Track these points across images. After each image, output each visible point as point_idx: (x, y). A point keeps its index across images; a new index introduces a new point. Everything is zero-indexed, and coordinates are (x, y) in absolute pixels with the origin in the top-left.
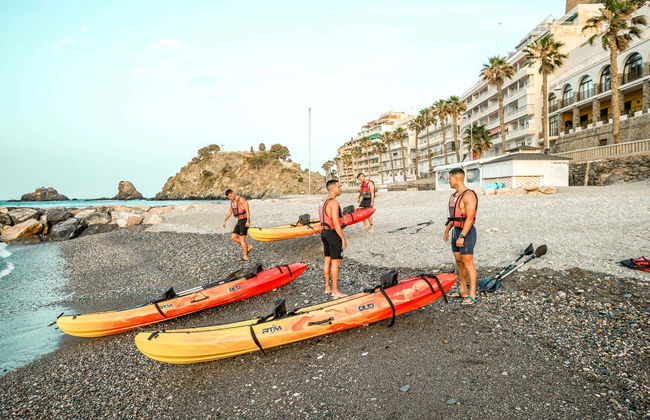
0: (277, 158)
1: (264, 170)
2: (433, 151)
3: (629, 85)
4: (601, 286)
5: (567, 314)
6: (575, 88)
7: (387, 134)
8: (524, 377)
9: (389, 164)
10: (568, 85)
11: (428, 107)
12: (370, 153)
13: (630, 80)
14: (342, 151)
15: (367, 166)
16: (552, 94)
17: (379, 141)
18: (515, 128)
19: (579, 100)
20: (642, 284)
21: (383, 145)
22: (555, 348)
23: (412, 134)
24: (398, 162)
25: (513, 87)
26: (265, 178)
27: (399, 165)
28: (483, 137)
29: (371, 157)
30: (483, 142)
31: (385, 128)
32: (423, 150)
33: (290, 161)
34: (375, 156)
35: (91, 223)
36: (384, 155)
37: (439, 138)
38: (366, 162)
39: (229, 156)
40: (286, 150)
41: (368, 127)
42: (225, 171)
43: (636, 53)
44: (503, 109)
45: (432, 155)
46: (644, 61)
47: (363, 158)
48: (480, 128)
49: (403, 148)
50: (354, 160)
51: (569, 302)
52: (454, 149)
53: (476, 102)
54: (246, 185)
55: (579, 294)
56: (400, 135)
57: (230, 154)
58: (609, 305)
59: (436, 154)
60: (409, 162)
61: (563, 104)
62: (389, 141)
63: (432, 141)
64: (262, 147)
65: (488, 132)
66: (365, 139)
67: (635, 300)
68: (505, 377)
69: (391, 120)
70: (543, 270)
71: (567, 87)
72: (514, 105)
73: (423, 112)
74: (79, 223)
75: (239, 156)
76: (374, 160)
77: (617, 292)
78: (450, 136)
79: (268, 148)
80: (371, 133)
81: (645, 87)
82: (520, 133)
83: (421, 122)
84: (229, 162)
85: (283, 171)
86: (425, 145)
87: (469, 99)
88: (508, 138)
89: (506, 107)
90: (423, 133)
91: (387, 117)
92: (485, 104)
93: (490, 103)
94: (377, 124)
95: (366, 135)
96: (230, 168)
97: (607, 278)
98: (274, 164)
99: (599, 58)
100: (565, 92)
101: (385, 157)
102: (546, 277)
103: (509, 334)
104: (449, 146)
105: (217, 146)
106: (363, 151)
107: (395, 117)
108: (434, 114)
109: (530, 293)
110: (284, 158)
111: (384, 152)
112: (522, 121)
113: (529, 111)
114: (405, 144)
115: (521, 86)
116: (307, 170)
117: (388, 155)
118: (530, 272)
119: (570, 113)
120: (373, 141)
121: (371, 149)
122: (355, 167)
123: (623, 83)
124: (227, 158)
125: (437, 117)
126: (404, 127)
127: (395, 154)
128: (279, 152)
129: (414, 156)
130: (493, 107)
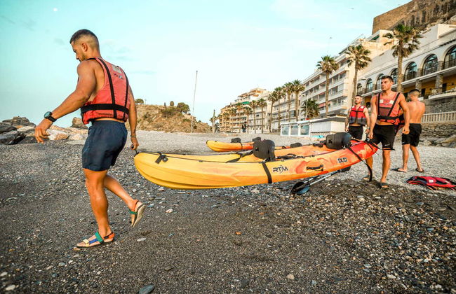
0: (181, 111)
1: (171, 119)
2: (282, 115)
3: (407, 82)
4: (396, 195)
5: (366, 216)
6: (374, 81)
7: (254, 102)
8: (314, 282)
9: (253, 122)
10: (370, 79)
11: (281, 86)
12: (241, 114)
13: (408, 79)
14: (224, 111)
15: (239, 122)
16: (359, 84)
17: (248, 106)
18: (335, 104)
19: (376, 89)
20: (432, 195)
21: (250, 109)
22: (354, 247)
23: (269, 103)
24: (259, 121)
25: (336, 78)
26: (172, 124)
27: (259, 123)
28: (314, 108)
29: (242, 116)
30: (314, 111)
31: (253, 98)
32: (276, 114)
33: (189, 114)
34: (245, 116)
35: (28, 135)
36: (250, 116)
37: (286, 108)
38: (238, 119)
39: (150, 107)
40: (188, 107)
41: (242, 97)
42: (145, 117)
43: (413, 62)
44: (328, 91)
45: (281, 118)
46: (418, 67)
47: (237, 117)
48: (312, 102)
49: (263, 112)
50: (230, 117)
51: (367, 206)
52: (295, 115)
53: (311, 86)
54: (158, 127)
55: (377, 200)
56: (262, 103)
57: (151, 106)
58: (404, 210)
59: (284, 117)
60: (266, 121)
61: (366, 91)
62: (254, 107)
63: (282, 109)
64: (172, 103)
65: (317, 105)
66: (239, 104)
67: (428, 208)
68: (290, 282)
69: (257, 94)
70: (346, 181)
71: (369, 81)
72: (335, 89)
73: (277, 89)
74: (19, 135)
75: (156, 108)
76: (243, 118)
77: (410, 200)
78: (293, 107)
79: (176, 105)
80: (244, 101)
81: (417, 84)
82: (337, 107)
83: (276, 96)
84: (149, 111)
85: (184, 120)
86: (276, 111)
87: (307, 84)
88: (330, 110)
89: (330, 90)
90: (276, 103)
91: (255, 91)
92: (317, 88)
93: (320, 87)
94: (248, 96)
95: (240, 102)
96: (149, 115)
97: (401, 189)
98: (179, 115)
99: (390, 63)
100: (368, 84)
101: (251, 117)
102: (348, 186)
103: (307, 231)
104: (293, 113)
105: (142, 100)
106: (237, 112)
107: (259, 92)
108: (285, 91)
109: (333, 197)
110: (186, 112)
111: (251, 114)
112: (340, 100)
113: (344, 94)
114: (264, 110)
115: (341, 77)
116: (200, 121)
117: (253, 116)
118: (336, 181)
119: (370, 97)
120: (244, 106)
121: (242, 111)
122: (231, 122)
123: (404, 80)
124: (148, 109)
125: (286, 94)
126: (265, 99)
127: (258, 116)
128: (183, 108)
129: (269, 118)
130: (322, 90)
